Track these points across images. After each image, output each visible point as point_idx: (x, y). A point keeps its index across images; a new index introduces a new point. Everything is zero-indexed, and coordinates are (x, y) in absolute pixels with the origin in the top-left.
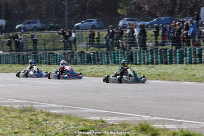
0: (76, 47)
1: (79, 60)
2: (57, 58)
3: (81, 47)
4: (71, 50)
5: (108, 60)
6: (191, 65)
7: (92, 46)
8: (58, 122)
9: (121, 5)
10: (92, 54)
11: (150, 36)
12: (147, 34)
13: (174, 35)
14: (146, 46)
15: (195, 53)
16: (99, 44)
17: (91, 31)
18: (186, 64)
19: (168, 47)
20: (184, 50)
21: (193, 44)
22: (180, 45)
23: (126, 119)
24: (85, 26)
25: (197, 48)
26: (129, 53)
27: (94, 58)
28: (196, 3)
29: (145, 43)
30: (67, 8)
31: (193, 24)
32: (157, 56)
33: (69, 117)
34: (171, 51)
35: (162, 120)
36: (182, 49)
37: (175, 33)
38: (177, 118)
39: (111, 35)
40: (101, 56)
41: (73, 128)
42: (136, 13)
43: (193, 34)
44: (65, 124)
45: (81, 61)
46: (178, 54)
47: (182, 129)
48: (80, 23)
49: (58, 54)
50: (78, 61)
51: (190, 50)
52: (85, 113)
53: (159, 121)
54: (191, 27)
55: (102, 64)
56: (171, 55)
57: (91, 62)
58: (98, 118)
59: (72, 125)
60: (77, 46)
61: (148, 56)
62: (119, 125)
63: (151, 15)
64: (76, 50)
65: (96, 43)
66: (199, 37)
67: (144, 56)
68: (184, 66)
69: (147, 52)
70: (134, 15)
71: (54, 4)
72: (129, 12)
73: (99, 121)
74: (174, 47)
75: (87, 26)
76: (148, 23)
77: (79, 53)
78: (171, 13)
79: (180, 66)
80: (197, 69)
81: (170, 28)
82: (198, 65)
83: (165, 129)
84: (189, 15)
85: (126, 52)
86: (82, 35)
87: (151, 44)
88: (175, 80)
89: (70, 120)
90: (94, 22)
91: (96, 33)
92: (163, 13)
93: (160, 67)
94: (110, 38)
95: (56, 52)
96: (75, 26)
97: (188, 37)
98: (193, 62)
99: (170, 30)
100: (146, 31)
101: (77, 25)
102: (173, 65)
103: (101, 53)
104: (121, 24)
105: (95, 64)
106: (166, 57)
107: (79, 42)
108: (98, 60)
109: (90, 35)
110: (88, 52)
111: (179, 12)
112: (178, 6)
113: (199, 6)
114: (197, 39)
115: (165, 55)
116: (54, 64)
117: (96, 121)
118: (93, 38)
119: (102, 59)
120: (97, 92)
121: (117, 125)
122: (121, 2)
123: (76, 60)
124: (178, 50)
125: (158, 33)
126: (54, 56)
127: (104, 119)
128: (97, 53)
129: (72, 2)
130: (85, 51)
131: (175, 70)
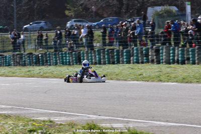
0: (24, 49)
1: (28, 61)
2: (6, 60)
3: (30, 48)
4: (19, 51)
5: (56, 60)
6: (138, 65)
7: (41, 48)
8: (7, 123)
9: (68, 6)
10: (40, 55)
11: (97, 37)
12: (94, 35)
13: (121, 35)
14: (93, 46)
15: (142, 52)
16: (47, 45)
17: (39, 33)
18: (133, 63)
19: (115, 47)
20: (131, 49)
21: (140, 44)
22: (127, 45)
23: (74, 119)
24: (33, 28)
25: (144, 48)
26: (77, 54)
27: (42, 59)
28: (143, 3)
29: (92, 43)
30: (15, 11)
31: (140, 24)
32: (104, 57)
33: (18, 118)
34: (118, 51)
35: (110, 119)
36: (129, 49)
37: (122, 33)
38: (124, 117)
39: (59, 36)
40: (49, 57)
41: (22, 129)
42: (84, 14)
43: (140, 34)
44: (14, 124)
45: (30, 62)
46: (125, 54)
47: (129, 128)
48: (28, 25)
49: (8, 55)
50: (26, 62)
51: (137, 50)
52: (33, 114)
53: (107, 120)
54: (138, 26)
55: (50, 65)
56: (118, 55)
57: (39, 63)
58: (46, 119)
59: (21, 125)
60: (26, 48)
61: (95, 56)
62: (67, 124)
63: (98, 16)
64: (25, 51)
65: (44, 44)
66: (146, 37)
67: (91, 56)
68: (131, 65)
69: (95, 53)
70: (81, 16)
71: (3, 6)
72: (76, 13)
73: (47, 121)
74: (121, 47)
75: (35, 28)
76: (95, 24)
77: (28, 54)
78: (118, 14)
79: (127, 65)
80: (144, 69)
81: (117, 28)
82: (145, 64)
83: (113, 128)
84: (136, 15)
85: (74, 53)
86: (30, 36)
87: (98, 45)
88: (122, 80)
89: (19, 120)
90: (42, 24)
91: (44, 34)
92: (110, 14)
93: (107, 67)
94: (58, 39)
95: (5, 54)
96: (24, 28)
97: (135, 37)
98: (140, 61)
99: (117, 30)
100: (94, 32)
101: (25, 26)
102: (121, 65)
103: (49, 54)
104: (68, 25)
105: (43, 65)
106: (113, 57)
107: (28, 43)
108: (47, 61)
109: (38, 37)
110: (37, 54)
111: (126, 12)
112: (124, 7)
113: (146, 6)
114: (144, 39)
115: (113, 55)
116: (3, 66)
117: (44, 121)
118: (41, 40)
119: (50, 60)
120: (45, 93)
121: (64, 125)
122: (68, 4)
123: (25, 61)
124: (125, 50)
125: (106, 33)
126: (3, 57)
127: (52, 119)
128: (45, 54)
129: (20, 5)
130: (34, 53)
131: (122, 70)
